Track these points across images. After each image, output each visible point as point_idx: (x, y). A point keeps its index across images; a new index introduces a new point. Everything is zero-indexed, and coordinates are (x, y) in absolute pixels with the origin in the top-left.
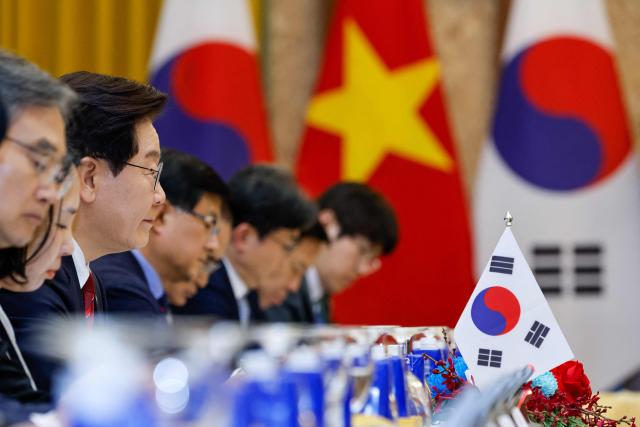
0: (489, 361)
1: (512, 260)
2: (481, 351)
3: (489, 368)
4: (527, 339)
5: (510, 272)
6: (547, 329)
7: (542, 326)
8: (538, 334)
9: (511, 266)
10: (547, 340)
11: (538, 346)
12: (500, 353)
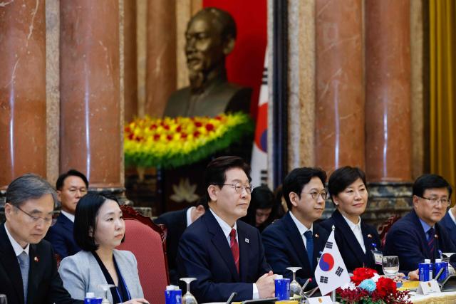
0: (324, 281)
1: (332, 243)
2: (322, 277)
3: (324, 283)
4: (336, 273)
5: (331, 248)
6: (343, 270)
7: (341, 269)
8: (339, 272)
9: (332, 246)
10: (342, 274)
11: (339, 275)
12: (327, 278)
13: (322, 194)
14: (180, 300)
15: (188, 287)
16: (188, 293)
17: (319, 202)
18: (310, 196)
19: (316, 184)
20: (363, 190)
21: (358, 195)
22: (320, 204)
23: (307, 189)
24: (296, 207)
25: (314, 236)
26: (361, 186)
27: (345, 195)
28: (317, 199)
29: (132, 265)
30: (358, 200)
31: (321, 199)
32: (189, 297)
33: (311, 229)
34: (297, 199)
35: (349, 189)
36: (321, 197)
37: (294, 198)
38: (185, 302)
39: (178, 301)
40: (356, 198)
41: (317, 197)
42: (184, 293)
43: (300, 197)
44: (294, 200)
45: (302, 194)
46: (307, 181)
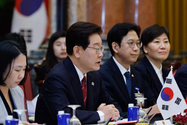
0: (165, 108)
1: (171, 80)
2: (163, 105)
3: (165, 110)
4: (175, 102)
5: (171, 83)
6: (181, 100)
7: (179, 99)
8: (178, 101)
9: (171, 82)
10: (181, 103)
11: (178, 104)
12: (168, 106)
13: (137, 44)
14: (69, 121)
15: (74, 112)
16: (74, 116)
17: (135, 49)
18: (127, 45)
19: (132, 36)
20: (166, 42)
21: (163, 45)
22: (135, 51)
23: (125, 40)
24: (117, 54)
25: (131, 75)
26: (165, 39)
27: (153, 45)
28: (133, 48)
29: (21, 97)
30: (162, 49)
31: (136, 48)
32: (75, 119)
33: (129, 71)
34: (118, 47)
35: (156, 40)
36: (136, 46)
37: (115, 47)
38: (72, 123)
39: (68, 122)
40: (161, 47)
41: (133, 46)
42: (71, 116)
43: (120, 46)
44: (115, 48)
45: (121, 44)
46: (125, 33)
